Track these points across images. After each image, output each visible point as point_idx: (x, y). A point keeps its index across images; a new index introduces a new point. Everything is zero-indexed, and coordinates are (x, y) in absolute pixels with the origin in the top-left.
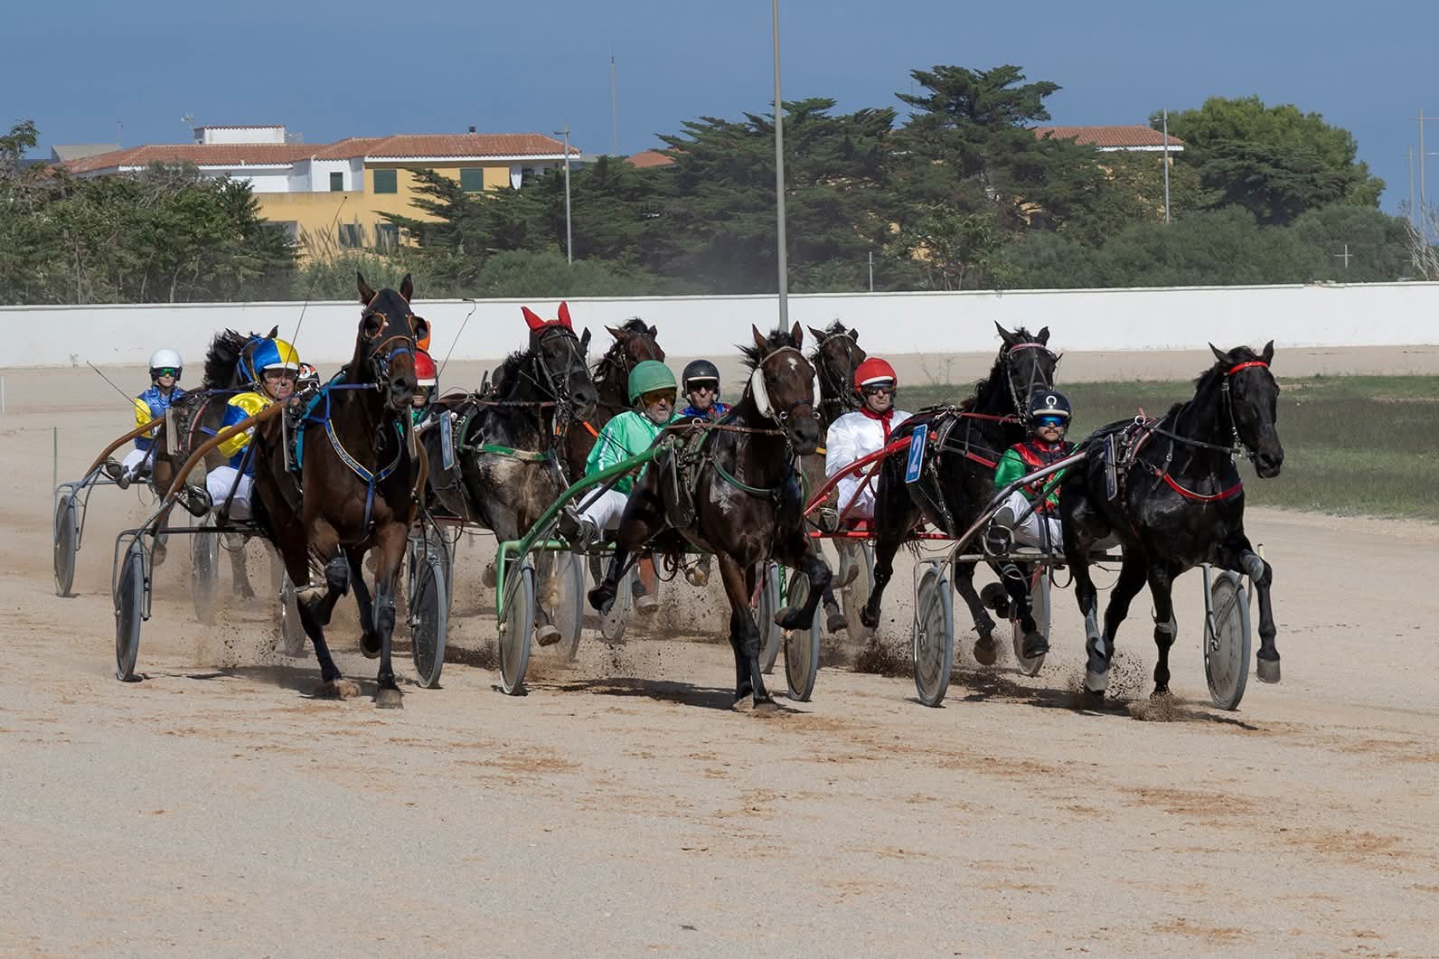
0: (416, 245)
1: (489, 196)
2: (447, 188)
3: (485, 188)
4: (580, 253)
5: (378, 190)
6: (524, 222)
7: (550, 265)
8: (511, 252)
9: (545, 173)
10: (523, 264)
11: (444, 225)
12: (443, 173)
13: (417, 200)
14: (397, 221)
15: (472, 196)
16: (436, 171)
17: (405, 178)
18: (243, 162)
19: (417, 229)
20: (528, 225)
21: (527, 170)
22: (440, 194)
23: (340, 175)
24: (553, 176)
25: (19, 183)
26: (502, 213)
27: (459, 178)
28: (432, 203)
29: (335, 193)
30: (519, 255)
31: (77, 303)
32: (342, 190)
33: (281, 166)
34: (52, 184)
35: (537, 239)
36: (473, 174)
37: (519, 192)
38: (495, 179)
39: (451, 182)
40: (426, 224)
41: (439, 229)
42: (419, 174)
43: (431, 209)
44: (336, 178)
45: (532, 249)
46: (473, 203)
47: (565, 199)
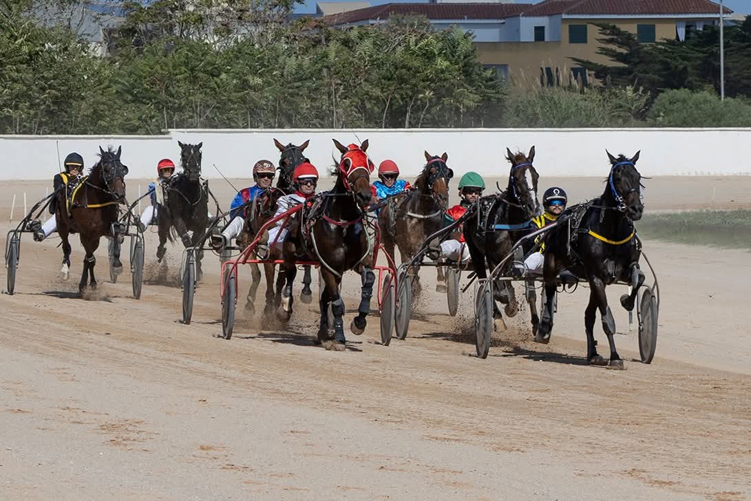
0: (601, 85)
1: (660, 47)
2: (626, 39)
3: (657, 40)
4: (731, 92)
5: (572, 41)
6: (685, 68)
7: (706, 101)
8: (675, 90)
9: (704, 29)
10: (684, 101)
11: (624, 69)
12: (623, 28)
13: (602, 49)
14: (586, 65)
15: (646, 46)
16: (618, 26)
17: (593, 32)
18: (466, 17)
19: (601, 72)
20: (689, 69)
21: (689, 25)
22: (621, 45)
23: (543, 28)
24: (709, 31)
25: (288, 33)
26: (669, 60)
27: (636, 32)
28: (614, 51)
29: (538, 43)
30: (683, 93)
31: (333, 128)
32: (543, 40)
33: (495, 21)
34: (314, 34)
35: (696, 81)
36: (647, 31)
37: (683, 43)
38: (664, 33)
39: (630, 35)
40: (609, 68)
41: (619, 72)
42: (604, 28)
43: (613, 56)
44: (539, 32)
45: (692, 88)
46: (647, 52)
47: (720, 49)
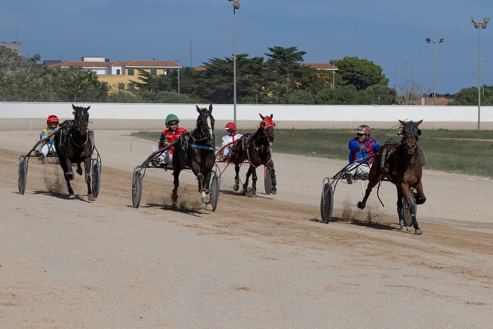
0: (139, 89)
1: (158, 77)
2: (147, 74)
3: (157, 75)
4: (182, 92)
5: (129, 74)
6: (167, 84)
7: (173, 95)
8: (163, 91)
9: (173, 71)
10: (167, 95)
11: (146, 84)
12: (146, 70)
13: (139, 77)
14: (134, 83)
15: (153, 77)
16: (144, 70)
17: (136, 72)
18: (94, 66)
19: (139, 85)
20: (168, 84)
21: (168, 70)
22: (145, 76)
23: (119, 70)
24: (174, 72)
25: (35, 70)
26: (161, 81)
27: (150, 72)
28: (143, 78)
29: (118, 75)
30: (166, 92)
31: (50, 102)
32: (120, 74)
33: (104, 68)
34: (44, 71)
35: (170, 88)
36: (154, 71)
37: (166, 76)
38: (160, 72)
39: (148, 73)
40: (141, 84)
41: (145, 85)
42: (140, 71)
43: (143, 80)
44: (118, 71)
45: (169, 91)
46: (154, 79)
47: (178, 78)
